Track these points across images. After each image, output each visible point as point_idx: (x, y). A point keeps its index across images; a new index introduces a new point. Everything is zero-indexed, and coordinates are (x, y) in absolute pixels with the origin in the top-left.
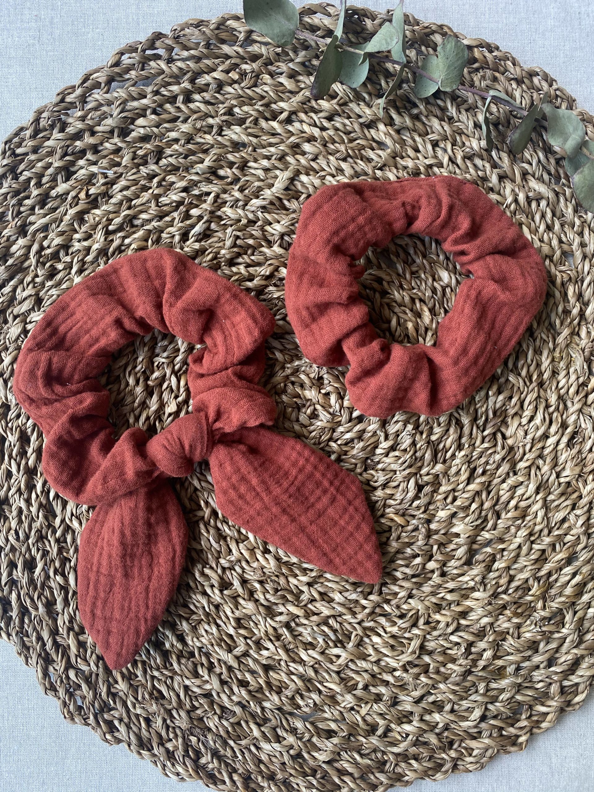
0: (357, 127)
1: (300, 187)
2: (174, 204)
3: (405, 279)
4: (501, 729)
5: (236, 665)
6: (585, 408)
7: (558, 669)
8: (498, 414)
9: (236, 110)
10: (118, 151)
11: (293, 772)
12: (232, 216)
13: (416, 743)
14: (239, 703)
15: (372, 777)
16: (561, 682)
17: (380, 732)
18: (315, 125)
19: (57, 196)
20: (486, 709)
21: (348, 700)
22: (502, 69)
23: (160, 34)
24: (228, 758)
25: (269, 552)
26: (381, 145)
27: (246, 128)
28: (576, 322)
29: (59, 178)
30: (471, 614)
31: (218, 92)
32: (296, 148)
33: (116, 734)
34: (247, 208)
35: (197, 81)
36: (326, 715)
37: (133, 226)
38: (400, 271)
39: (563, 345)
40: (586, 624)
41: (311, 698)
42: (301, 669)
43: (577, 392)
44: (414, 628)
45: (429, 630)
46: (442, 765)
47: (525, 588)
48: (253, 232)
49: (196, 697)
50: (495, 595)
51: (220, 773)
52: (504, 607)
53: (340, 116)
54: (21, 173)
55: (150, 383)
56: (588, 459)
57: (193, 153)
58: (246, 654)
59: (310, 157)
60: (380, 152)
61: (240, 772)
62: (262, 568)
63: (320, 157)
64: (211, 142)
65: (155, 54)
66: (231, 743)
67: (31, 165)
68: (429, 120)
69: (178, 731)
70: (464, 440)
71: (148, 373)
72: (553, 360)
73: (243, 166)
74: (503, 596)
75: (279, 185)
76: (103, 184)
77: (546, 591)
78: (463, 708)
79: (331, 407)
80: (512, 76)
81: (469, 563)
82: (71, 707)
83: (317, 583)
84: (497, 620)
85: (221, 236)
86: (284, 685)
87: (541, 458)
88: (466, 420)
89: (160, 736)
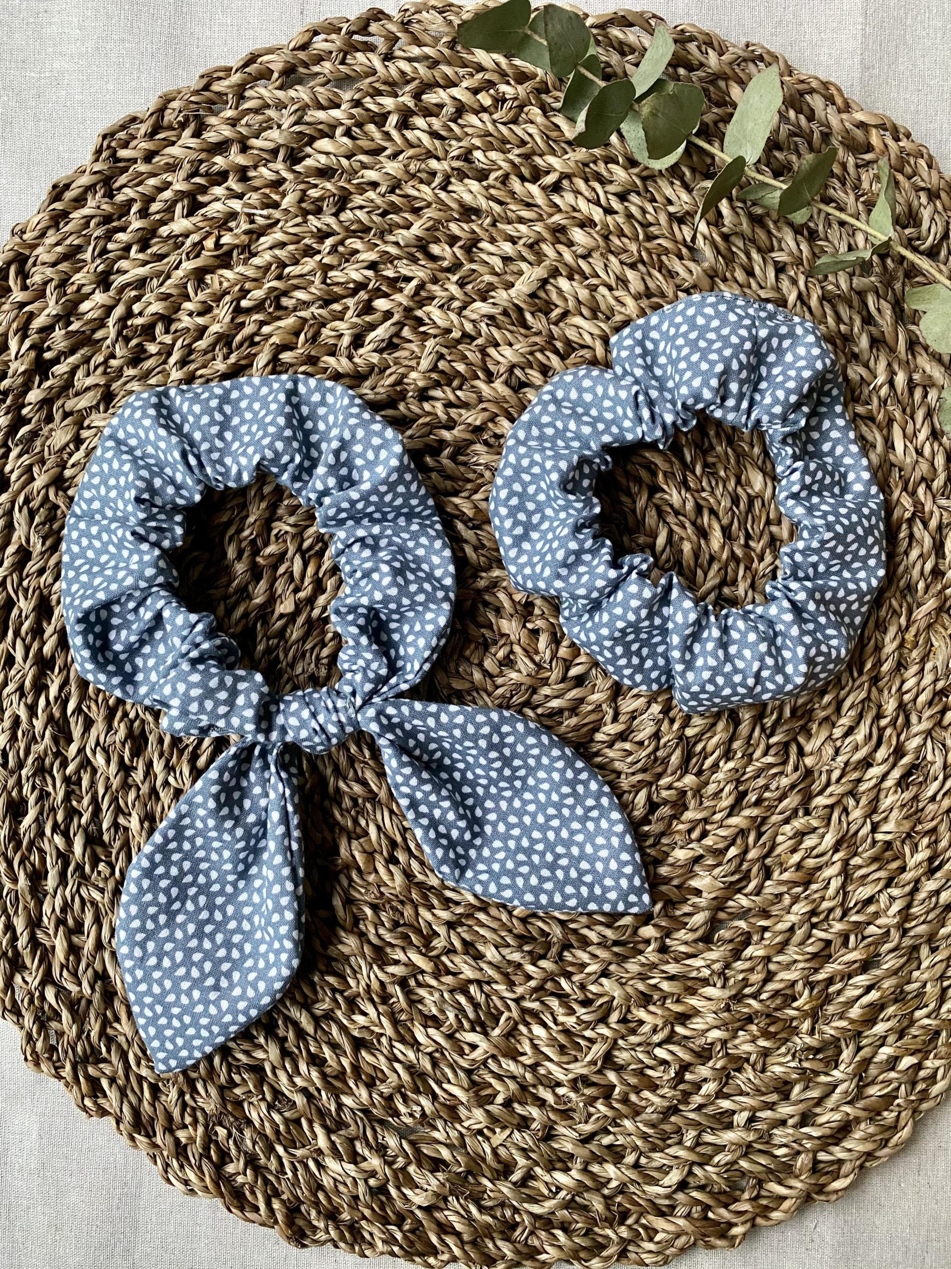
0: (663, 218)
1: (554, 297)
2: (351, 285)
3: (693, 472)
4: (707, 1208)
5: (310, 1029)
6: (938, 730)
7: (815, 1132)
8: (799, 713)
9: (478, 154)
10: (277, 183)
11: (367, 1212)
12: (440, 322)
13: (568, 1205)
14: (304, 1091)
15: (490, 1245)
16: (815, 1153)
17: (516, 1176)
18: (598, 203)
19: (169, 237)
20: (690, 1173)
21: (477, 1118)
22: (908, 170)
23: (381, 12)
24: (271, 1173)
25: (396, 862)
26: (695, 254)
29: (179, 207)
30: (695, 1020)
31: (455, 121)
32: (559, 233)
33: (101, 1101)
34: (465, 313)
35: (424, 97)
36: (436, 1135)
37: (279, 307)
38: (689, 459)
39: (923, 624)
40: (873, 1070)
41: (419, 1104)
42: (411, 1055)
43: (930, 704)
44: (601, 1026)
45: (624, 1031)
46: (604, 1247)
47: (788, 997)
48: (468, 353)
49: (238, 1067)
50: (738, 998)
51: (253, 1193)
52: (749, 1019)
53: (638, 194)
54: (119, 189)
55: (259, 560)
56: (927, 811)
57: (398, 211)
58: (329, 1016)
59: (580, 251)
60: (692, 265)
61: (284, 1197)
62: (380, 884)
63: (596, 255)
64: (429, 199)
65: (366, 43)
66: (280, 1149)
67: (138, 179)
68: (779, 229)
69: (199, 1114)
70: (736, 745)
71: (259, 542)
72: (901, 645)
73: (471, 246)
74: (752, 1002)
75: (522, 287)
76: (246, 232)
77: (821, 1006)
78: (654, 1164)
79: (537, 652)
80: (923, 184)
81: (707, 939)
82: (39, 1045)
83: (462, 925)
84: (735, 1037)
85: (416, 349)
86: (380, 1075)
87: (854, 796)
88: (746, 716)
89: (169, 1117)
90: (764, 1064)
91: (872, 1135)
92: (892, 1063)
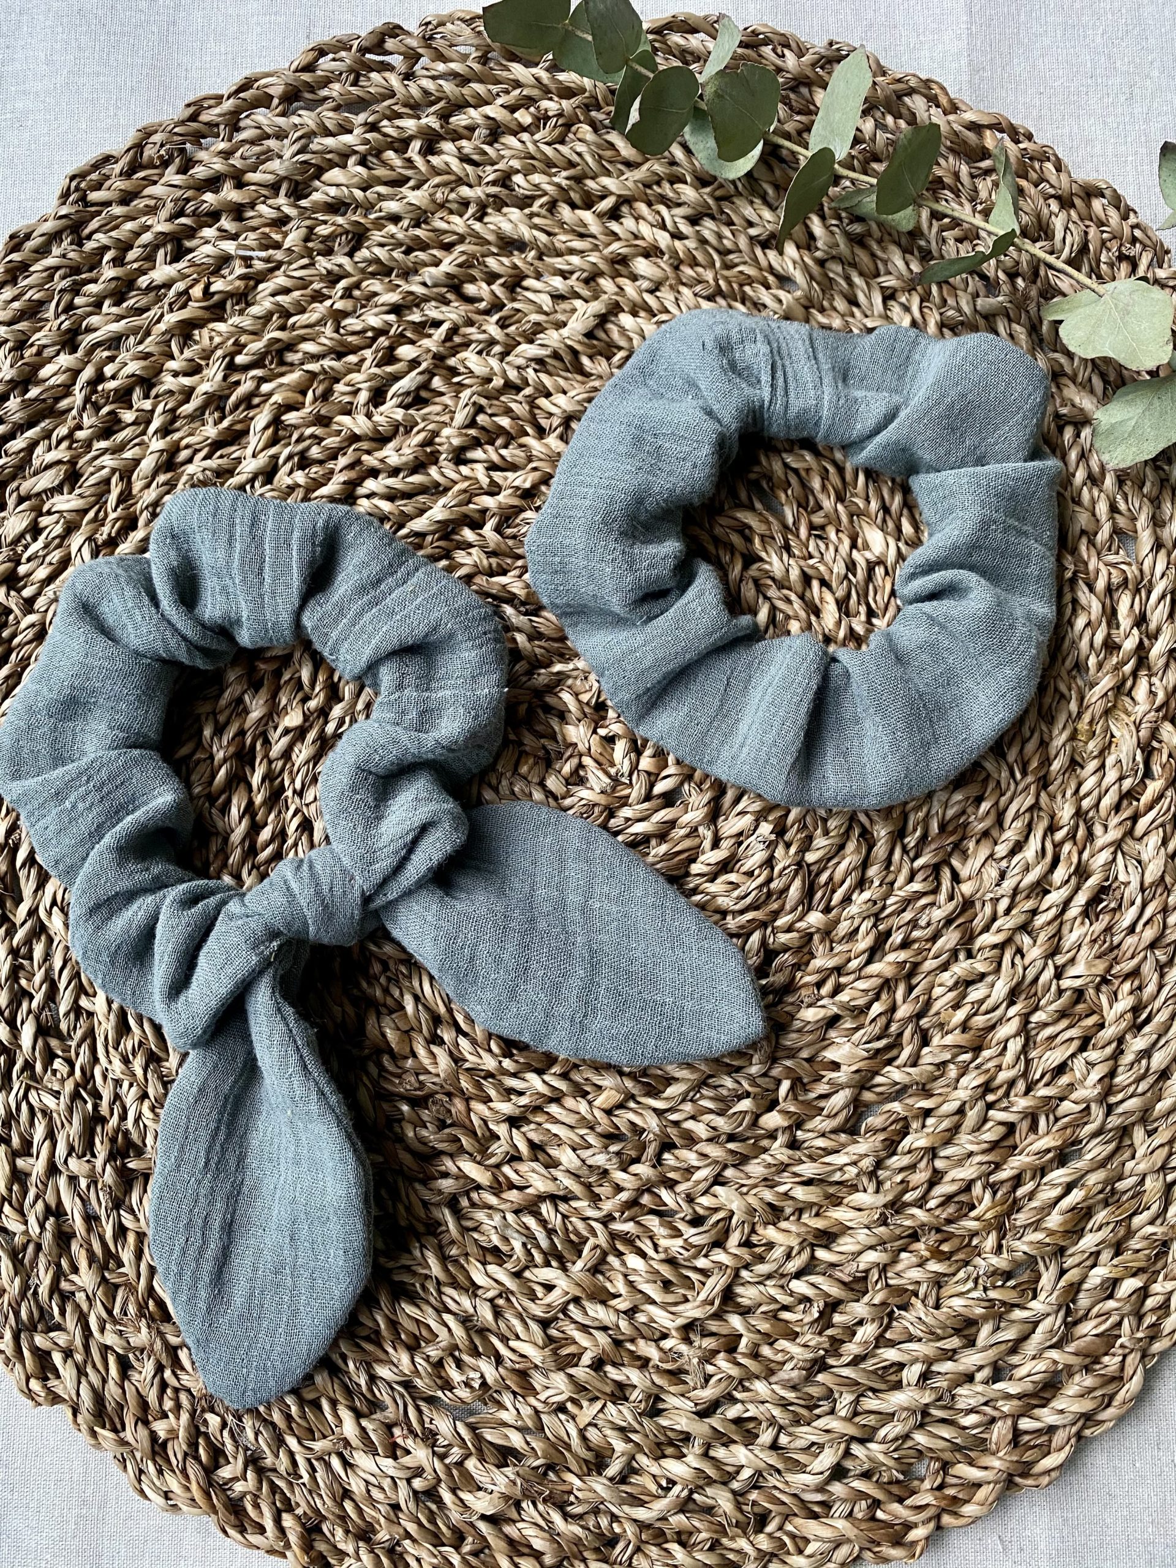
0: (743, 242)
1: (615, 335)
2: (370, 334)
3: (798, 536)
4: (876, 1504)
6: (1129, 841)
8: (950, 828)
9: (518, 179)
10: (281, 222)
11: (412, 1528)
12: (477, 370)
13: (685, 1506)
16: (1015, 1419)
17: (613, 1470)
18: (663, 227)
19: (149, 289)
20: (847, 1453)
21: (557, 1386)
22: (1033, 175)
23: (399, 27)
24: (281, 1476)
25: (441, 1042)
26: (784, 280)
27: (531, 216)
28: (1128, 668)
29: (161, 253)
30: (841, 1241)
31: (491, 144)
33: (52, 1383)
34: (508, 359)
35: (452, 118)
36: (504, 1416)
37: (282, 363)
38: (790, 520)
39: (1099, 708)
40: (1084, 1300)
41: (477, 1371)
42: (466, 1303)
43: (1117, 808)
44: (717, 1250)
45: (748, 1258)
47: (963, 1202)
48: (513, 405)
50: (896, 1206)
51: (257, 1506)
52: (914, 1237)
53: (713, 218)
54: (89, 237)
55: (260, 663)
56: (1124, 947)
57: (424, 246)
59: (645, 284)
60: (782, 294)
62: (419, 1070)
63: (664, 288)
64: (460, 230)
65: (381, 62)
66: (292, 1442)
67: (112, 224)
68: (884, 250)
69: (183, 1398)
70: (872, 871)
72: (1073, 737)
73: (515, 283)
74: (915, 1211)
75: (576, 325)
76: (241, 277)
77: (1009, 1214)
78: (801, 1443)
79: (613, 764)
80: (1052, 191)
83: (529, 1122)
84: (895, 1261)
85: (449, 402)
86: (424, 1333)
87: (1029, 934)
88: (881, 832)
89: (144, 1405)
90: (938, 1299)
91: (1091, 1390)
92: (1110, 1287)
